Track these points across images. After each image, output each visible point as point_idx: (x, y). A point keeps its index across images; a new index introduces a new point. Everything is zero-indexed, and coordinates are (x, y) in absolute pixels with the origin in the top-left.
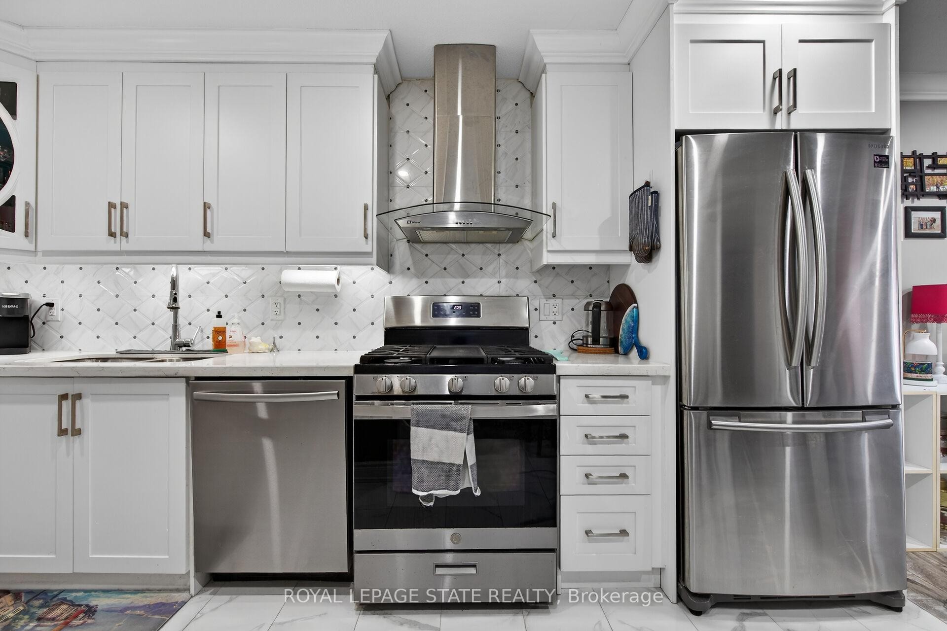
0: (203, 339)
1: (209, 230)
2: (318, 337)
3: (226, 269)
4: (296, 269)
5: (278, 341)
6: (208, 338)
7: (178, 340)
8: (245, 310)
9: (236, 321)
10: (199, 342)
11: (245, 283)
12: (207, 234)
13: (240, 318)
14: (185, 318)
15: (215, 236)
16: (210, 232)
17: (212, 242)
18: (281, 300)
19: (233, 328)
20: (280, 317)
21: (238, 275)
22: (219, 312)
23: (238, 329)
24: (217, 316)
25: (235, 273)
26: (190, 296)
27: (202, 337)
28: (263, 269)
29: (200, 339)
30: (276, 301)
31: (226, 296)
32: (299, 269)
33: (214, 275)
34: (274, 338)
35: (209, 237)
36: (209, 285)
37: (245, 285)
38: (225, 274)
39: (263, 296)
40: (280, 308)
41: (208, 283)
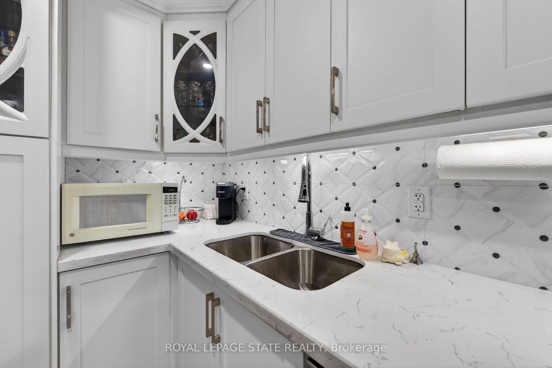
0: (332, 229)
1: (337, 104)
2: (496, 256)
3: (354, 153)
4: (451, 144)
5: (421, 247)
6: (337, 228)
7: (311, 228)
8: (374, 201)
9: (367, 217)
10: (329, 231)
11: (375, 168)
12: (335, 111)
13: (370, 213)
14: (317, 205)
15: (344, 112)
16: (338, 106)
17: (341, 119)
18: (425, 191)
19: (363, 228)
20: (422, 215)
21: (366, 159)
22: (347, 204)
23: (369, 228)
24: (345, 208)
25: (363, 158)
26: (321, 184)
27: (331, 226)
28: (398, 149)
29: (330, 228)
30: (418, 192)
31: (354, 184)
32: (457, 142)
33: (341, 161)
34: (416, 243)
35: (337, 113)
36: (337, 172)
37: (374, 170)
38: (353, 159)
39: (398, 185)
40: (423, 202)
41: (336, 170)
